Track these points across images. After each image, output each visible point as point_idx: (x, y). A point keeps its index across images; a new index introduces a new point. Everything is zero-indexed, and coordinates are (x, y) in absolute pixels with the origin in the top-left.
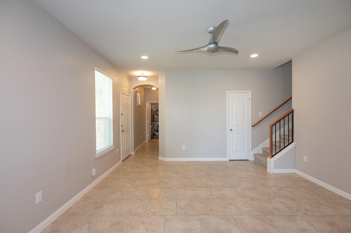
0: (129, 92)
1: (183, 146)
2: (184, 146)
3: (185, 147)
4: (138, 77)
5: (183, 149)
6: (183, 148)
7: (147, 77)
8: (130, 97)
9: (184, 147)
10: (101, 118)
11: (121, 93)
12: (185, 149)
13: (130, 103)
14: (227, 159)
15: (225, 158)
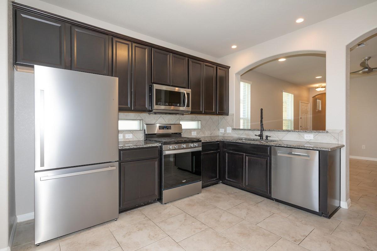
0: (308, 101)
4: (316, 88)
5: (363, 148)
8: (309, 104)
10: (286, 120)
11: (300, 103)
12: (365, 148)
13: (309, 109)
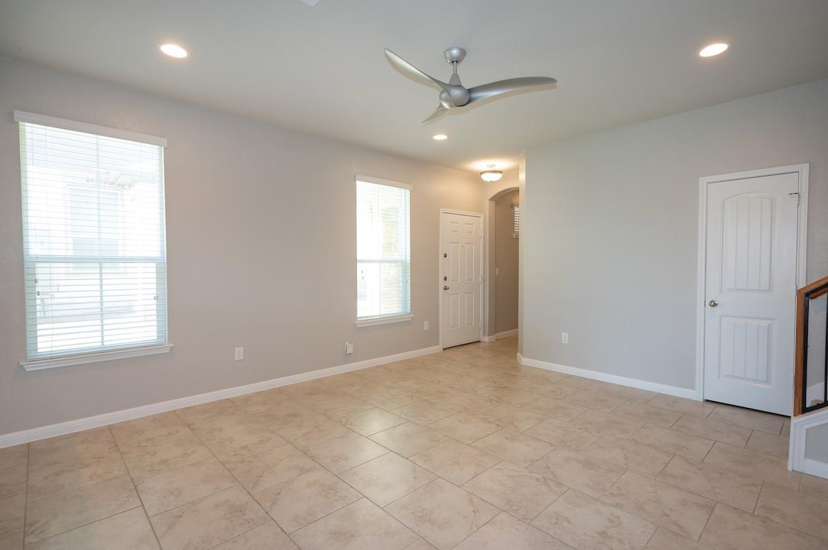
0: (479, 209)
1: (563, 334)
2: (567, 334)
3: (567, 339)
4: (482, 173)
5: (563, 342)
6: (563, 338)
7: (501, 172)
8: (482, 218)
9: (565, 338)
11: (441, 213)
12: (566, 343)
13: (482, 232)
14: (696, 395)
15: (691, 391)
